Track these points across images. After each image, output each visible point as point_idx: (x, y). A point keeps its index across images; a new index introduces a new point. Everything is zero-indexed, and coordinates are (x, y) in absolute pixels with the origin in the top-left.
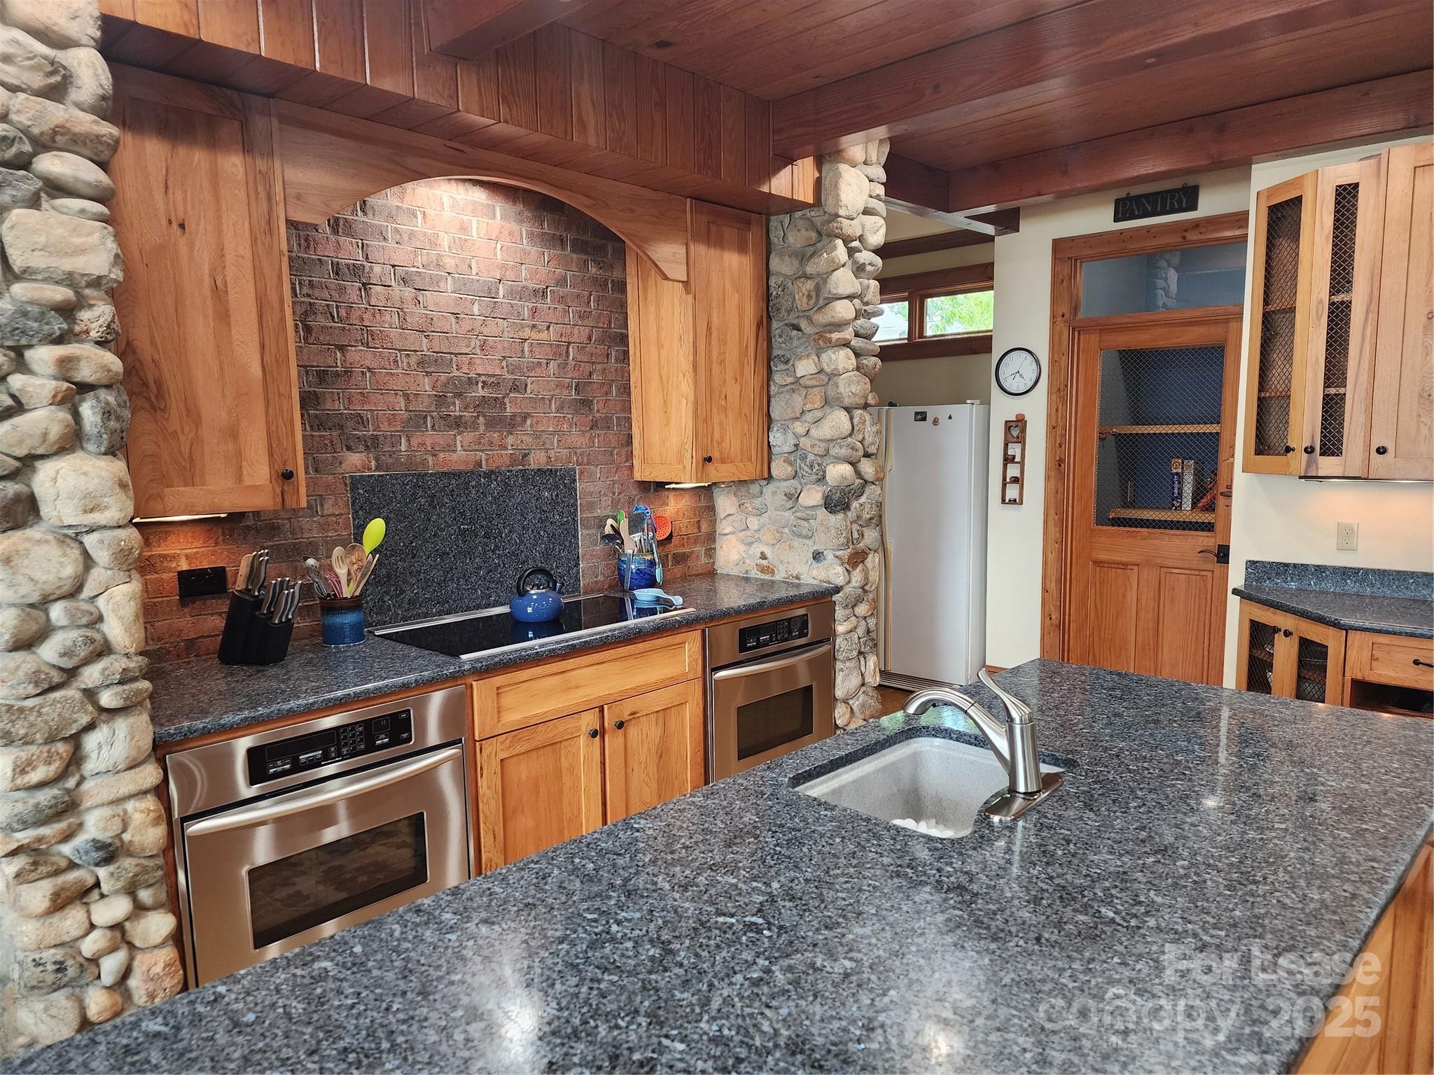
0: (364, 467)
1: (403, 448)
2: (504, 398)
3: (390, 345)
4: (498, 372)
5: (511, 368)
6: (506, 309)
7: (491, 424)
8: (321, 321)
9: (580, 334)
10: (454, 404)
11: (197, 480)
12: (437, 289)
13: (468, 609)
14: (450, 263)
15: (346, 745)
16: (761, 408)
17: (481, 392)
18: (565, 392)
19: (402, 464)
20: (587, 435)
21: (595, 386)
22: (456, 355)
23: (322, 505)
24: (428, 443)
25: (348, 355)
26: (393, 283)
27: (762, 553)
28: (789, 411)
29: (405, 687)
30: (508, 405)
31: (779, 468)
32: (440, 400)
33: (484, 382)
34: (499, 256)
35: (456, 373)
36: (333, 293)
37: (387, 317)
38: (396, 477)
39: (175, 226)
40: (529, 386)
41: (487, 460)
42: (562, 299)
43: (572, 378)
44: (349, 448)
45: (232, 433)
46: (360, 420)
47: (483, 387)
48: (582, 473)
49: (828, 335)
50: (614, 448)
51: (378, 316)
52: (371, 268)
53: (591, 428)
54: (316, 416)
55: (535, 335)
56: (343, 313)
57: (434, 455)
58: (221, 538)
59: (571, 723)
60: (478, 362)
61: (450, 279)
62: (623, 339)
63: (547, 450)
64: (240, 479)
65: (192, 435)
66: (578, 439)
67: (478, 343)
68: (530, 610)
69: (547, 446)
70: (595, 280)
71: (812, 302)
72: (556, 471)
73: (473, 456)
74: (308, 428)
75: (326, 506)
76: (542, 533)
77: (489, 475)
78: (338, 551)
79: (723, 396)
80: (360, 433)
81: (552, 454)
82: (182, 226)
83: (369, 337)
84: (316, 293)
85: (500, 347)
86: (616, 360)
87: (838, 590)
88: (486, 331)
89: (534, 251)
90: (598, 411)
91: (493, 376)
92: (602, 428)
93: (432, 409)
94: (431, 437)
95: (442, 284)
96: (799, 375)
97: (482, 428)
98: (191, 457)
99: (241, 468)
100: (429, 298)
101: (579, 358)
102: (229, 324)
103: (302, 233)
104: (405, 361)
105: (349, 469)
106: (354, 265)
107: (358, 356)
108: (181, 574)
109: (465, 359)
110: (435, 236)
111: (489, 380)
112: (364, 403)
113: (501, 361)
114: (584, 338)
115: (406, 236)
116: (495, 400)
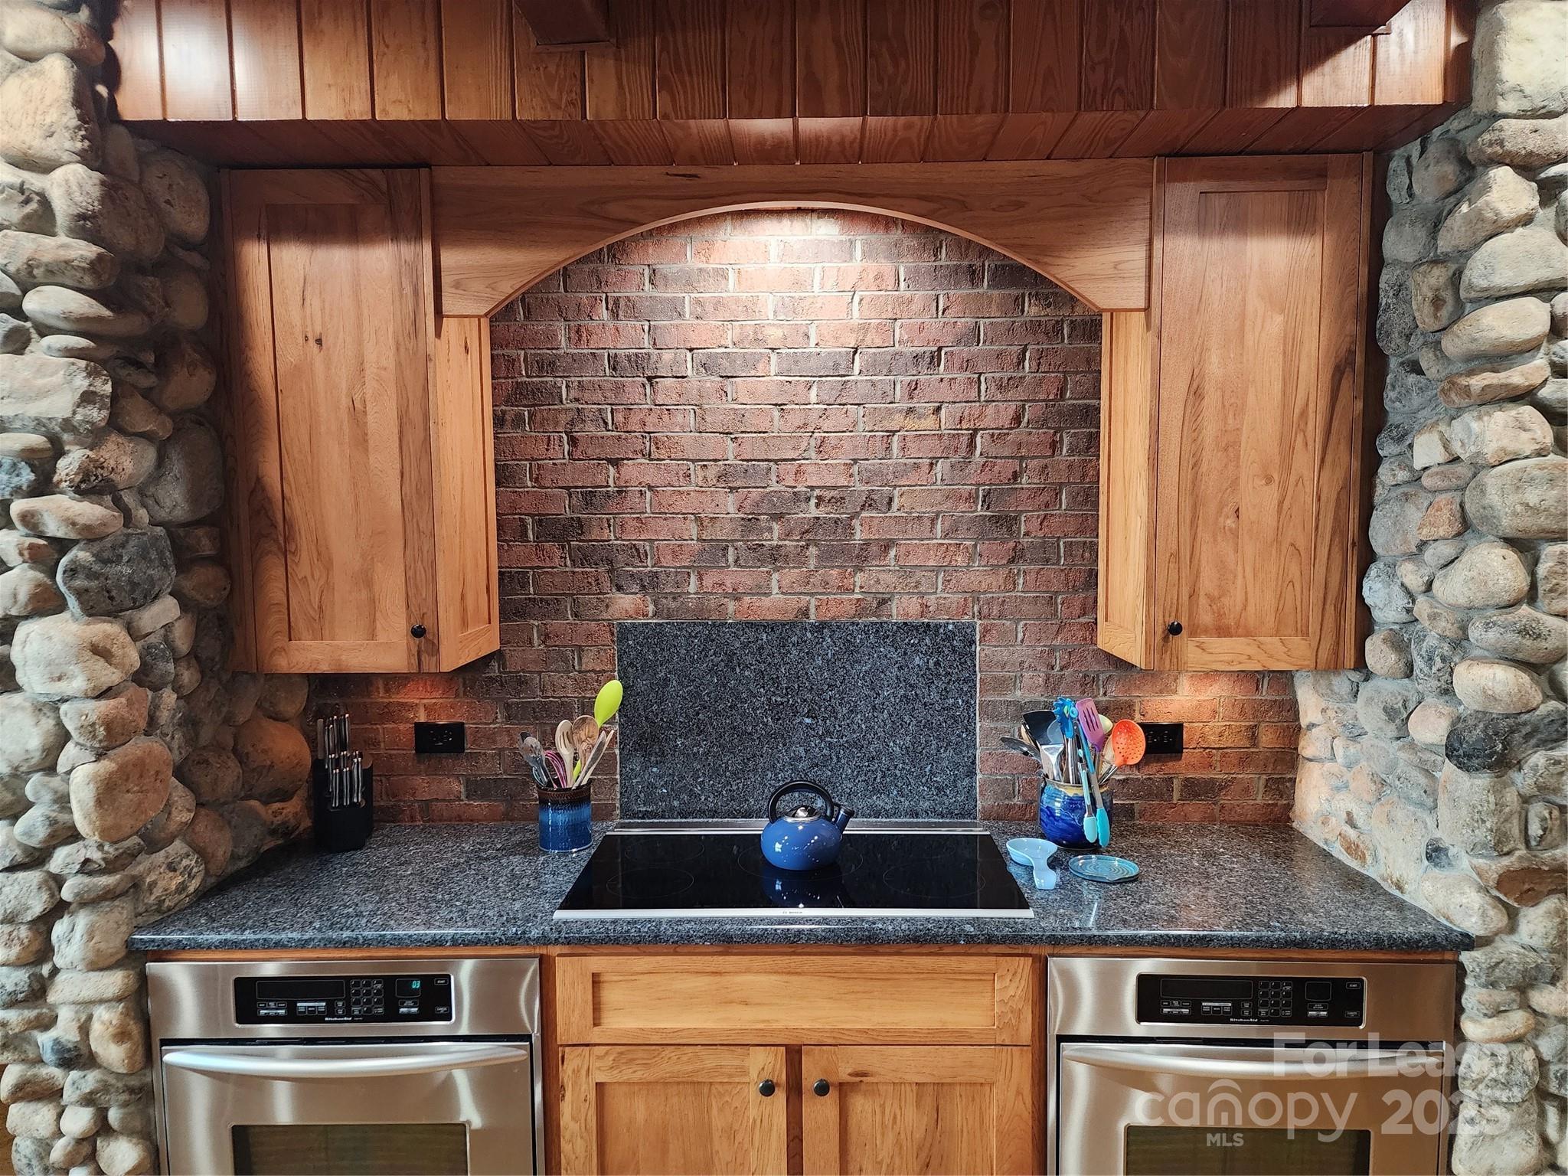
0: (638, 613)
1: (692, 589)
2: (851, 519)
3: (680, 455)
4: (842, 481)
5: (865, 475)
6: (864, 389)
7: (827, 557)
8: (591, 429)
9: (998, 414)
10: (770, 530)
11: (326, 633)
12: (753, 373)
14: (774, 334)
15: (357, 1003)
17: (813, 511)
18: (963, 507)
19: (688, 609)
20: (1003, 572)
21: (1024, 495)
22: (776, 461)
23: (580, 658)
24: (728, 583)
25: (623, 470)
26: (689, 373)
27: (1349, 814)
28: (1399, 538)
30: (858, 528)
32: (750, 522)
33: (819, 498)
34: (856, 314)
35: (775, 487)
36: (608, 394)
37: (680, 418)
38: (680, 627)
39: (312, 342)
40: (896, 500)
41: (817, 607)
42: (967, 364)
43: (979, 485)
44: (619, 588)
45: (366, 580)
46: (636, 552)
47: (817, 505)
48: (986, 631)
49: (1463, 381)
50: (1056, 593)
51: (666, 417)
52: (660, 356)
53: (1012, 561)
54: (579, 548)
55: (911, 423)
56: (619, 418)
57: (737, 599)
58: (461, 690)
59: (728, 1060)
60: (811, 469)
61: (774, 357)
62: (1090, 415)
63: (922, 595)
64: (372, 635)
65: (322, 582)
66: (980, 577)
67: (813, 443)
69: (922, 589)
70: (1034, 326)
71: (1445, 313)
72: (938, 626)
73: (794, 602)
74: (569, 563)
75: (584, 660)
76: (907, 719)
77: (821, 627)
78: (564, 725)
79: (1229, 510)
80: (635, 570)
81: (931, 600)
82: (319, 342)
83: (652, 447)
84: (587, 396)
85: (846, 445)
86: (1072, 451)
87: (1469, 942)
88: (826, 425)
89: (920, 296)
90: (1027, 534)
91: (834, 488)
92: (1032, 561)
93: (736, 537)
94: (733, 577)
95: (760, 366)
96: (1418, 464)
97: (813, 563)
98: (320, 607)
99: (374, 621)
100: (740, 387)
101: (993, 452)
102: (366, 450)
103: (572, 324)
104: (701, 474)
105: (617, 615)
106: (636, 355)
107: (636, 471)
108: (419, 727)
109: (791, 467)
110: (755, 300)
111: (828, 494)
112: (640, 530)
113: (849, 466)
114: (1005, 419)
115: (709, 308)
116: (836, 522)
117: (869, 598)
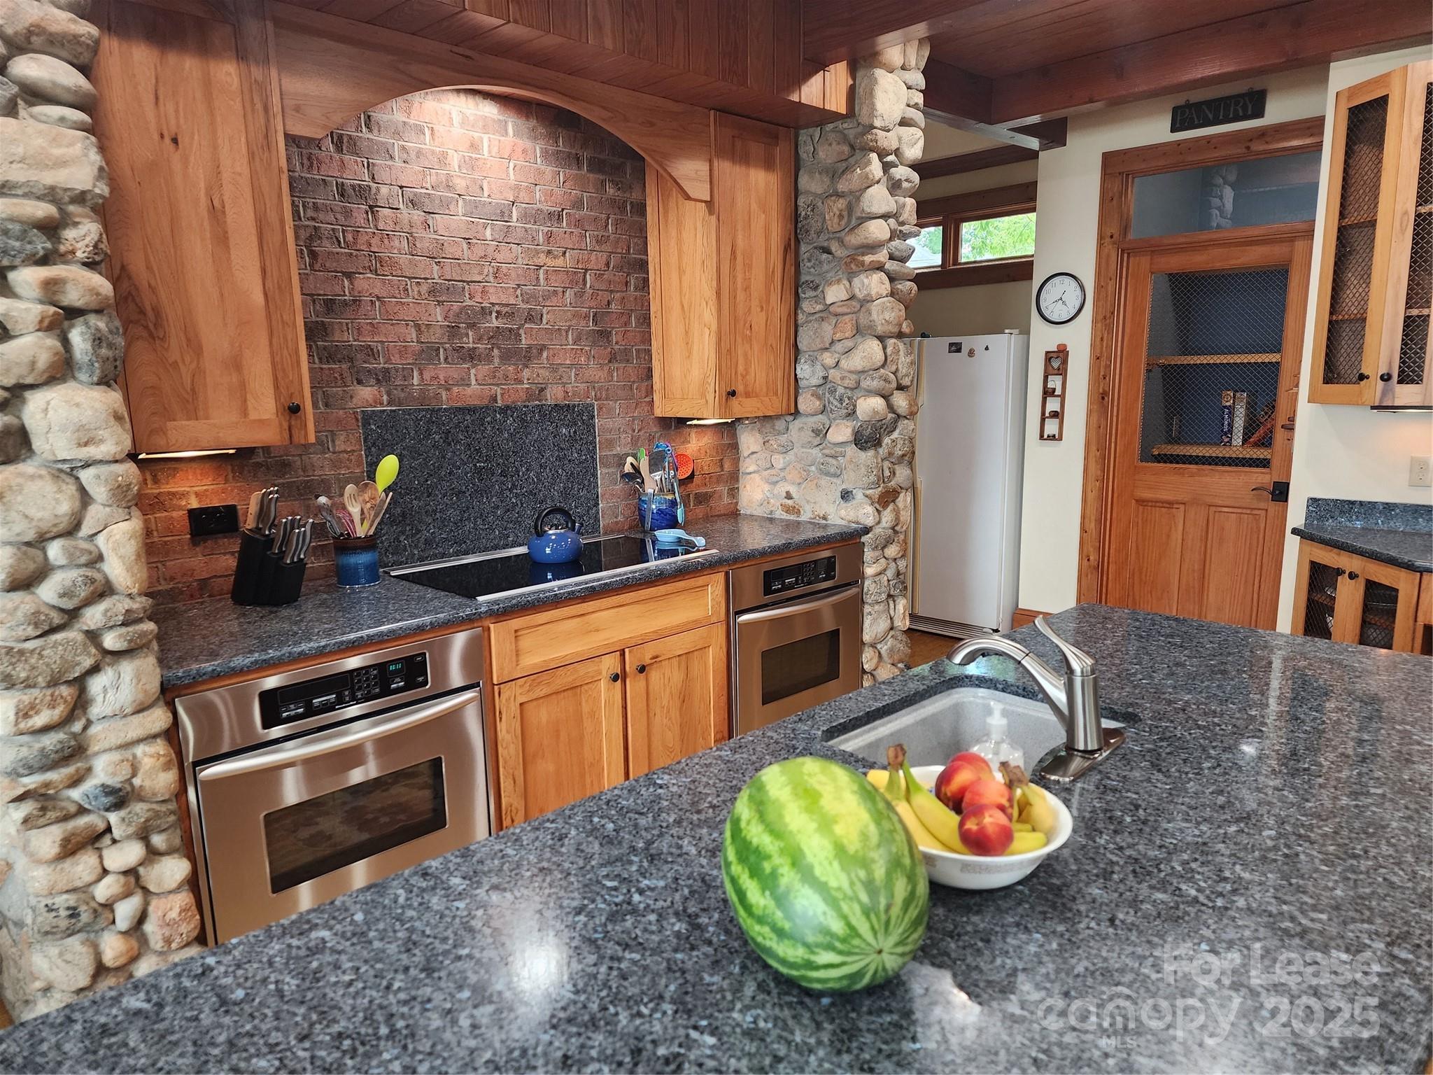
0: (376, 402)
1: (416, 381)
2: (519, 329)
3: (399, 273)
4: (512, 301)
5: (526, 297)
6: (520, 233)
7: (506, 357)
8: (327, 245)
9: (598, 260)
10: (467, 335)
11: (201, 413)
12: (447, 212)
13: (486, 549)
14: (460, 184)
15: (360, 688)
16: (788, 338)
17: (495, 323)
18: (583, 323)
19: (415, 398)
20: (606, 368)
21: (614, 317)
22: (468, 282)
23: (333, 441)
24: (441, 377)
25: (355, 282)
26: (401, 206)
27: (788, 493)
28: (818, 341)
29: (420, 629)
30: (524, 336)
31: (807, 403)
32: (453, 331)
33: (498, 312)
34: (512, 177)
35: (469, 303)
36: (338, 216)
37: (396, 243)
38: (409, 412)
39: (167, 140)
40: (545, 316)
41: (502, 395)
42: (578, 223)
43: (590, 308)
44: (360, 382)
45: (236, 364)
46: (371, 352)
47: (497, 318)
48: (600, 408)
49: (861, 258)
50: (633, 382)
51: (386, 241)
52: (378, 189)
53: (610, 361)
54: (325, 348)
55: (550, 262)
56: (350, 237)
57: (448, 390)
58: (231, 476)
59: (590, 667)
60: (492, 290)
61: (461, 202)
62: (643, 266)
63: (564, 384)
64: (245, 413)
65: (194, 365)
66: (595, 372)
67: (491, 270)
68: (548, 551)
69: (563, 380)
70: (613, 202)
71: (843, 223)
72: (574, 406)
73: (488, 391)
74: (317, 360)
75: (337, 443)
77: (505, 410)
78: (350, 488)
79: (748, 325)
80: (371, 366)
81: (569, 388)
82: (175, 141)
83: (377, 265)
84: (321, 216)
85: (513, 275)
86: (636, 288)
87: (867, 530)
88: (500, 257)
89: (549, 170)
90: (616, 343)
91: (507, 305)
92: (620, 361)
93: (445, 340)
94: (444, 371)
95: (452, 207)
96: (828, 302)
97: (497, 361)
98: (193, 390)
99: (245, 401)
100: (439, 221)
101: (596, 286)
102: (227, 248)
103: (304, 151)
104: (416, 289)
105: (360, 404)
106: (359, 185)
107: (367, 284)
108: (192, 513)
109: (478, 287)
110: (444, 155)
111: (505, 310)
112: (373, 334)
113: (515, 289)
114: (602, 266)
115: (413, 155)
116: (510, 330)
117: (534, 387)
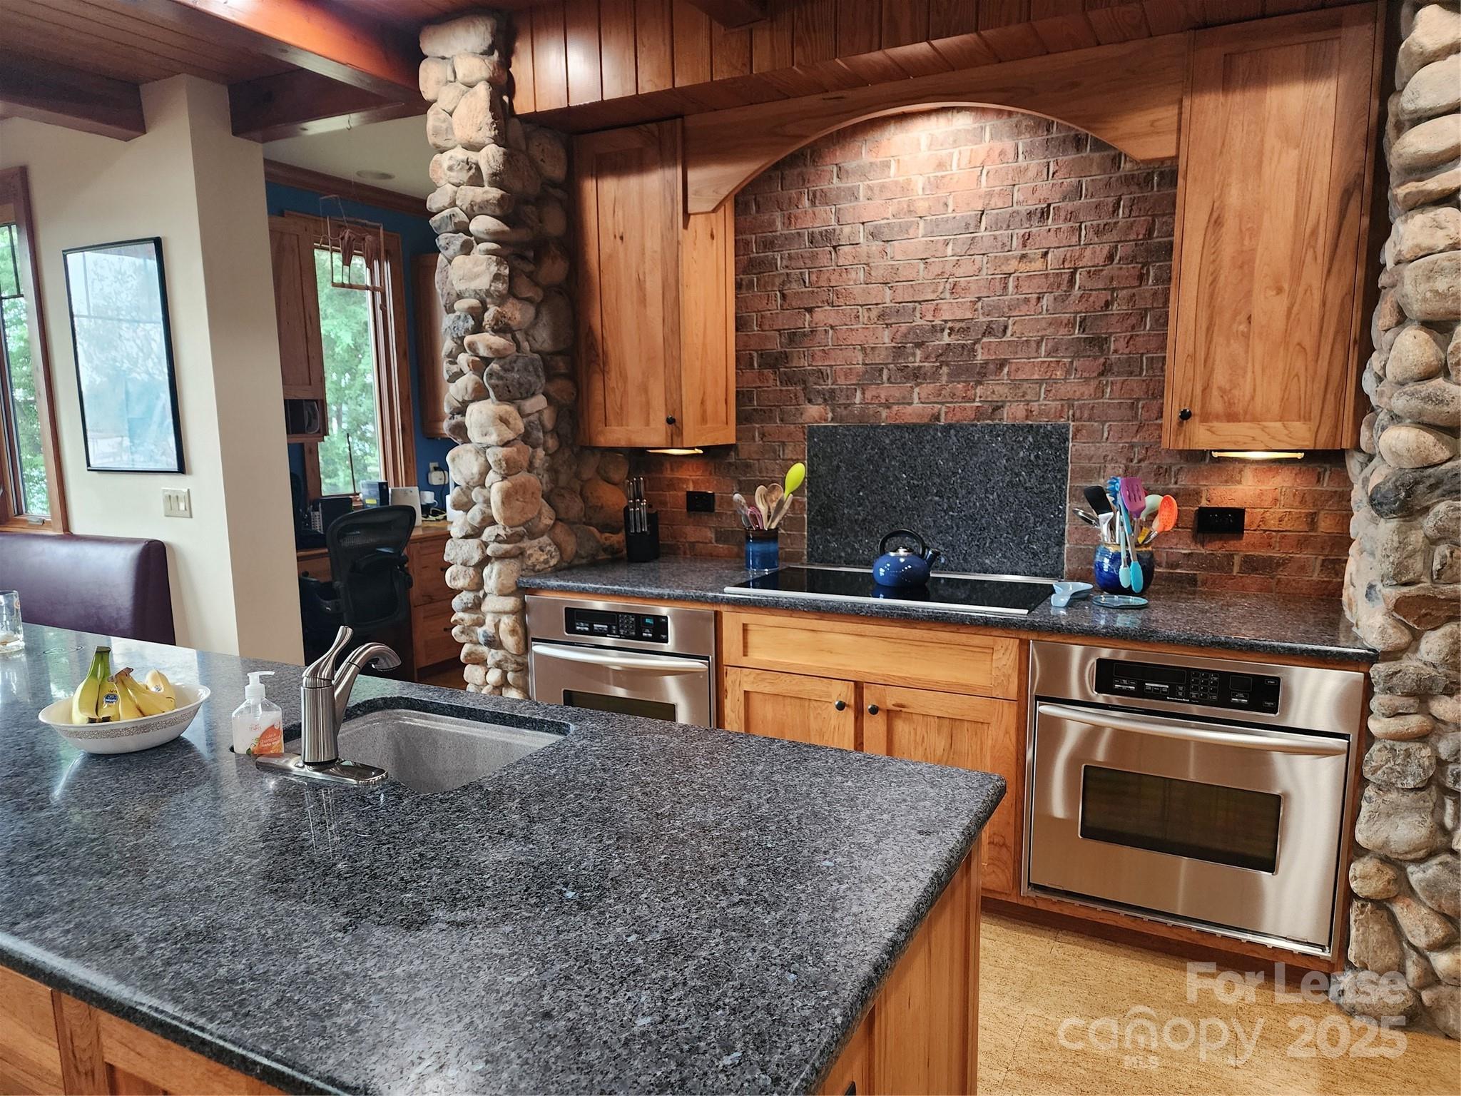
0: (821, 419)
1: (857, 400)
2: (974, 344)
3: (853, 302)
4: (970, 315)
5: (986, 309)
6: (988, 242)
7: (954, 376)
8: (795, 287)
9: (1094, 255)
10: (914, 355)
12: (906, 236)
14: (921, 207)
15: (622, 627)
17: (946, 339)
18: (1063, 331)
19: (854, 415)
20: (1094, 383)
21: (1114, 320)
22: (920, 302)
23: (783, 450)
24: (883, 396)
25: (814, 315)
26: (861, 240)
30: (980, 351)
32: (899, 351)
33: (951, 329)
34: (984, 184)
35: (919, 322)
36: (807, 261)
37: (853, 275)
38: (848, 428)
40: (1010, 328)
41: (946, 413)
42: (1071, 215)
43: (1076, 313)
44: (810, 401)
46: (821, 375)
47: (950, 335)
48: (1077, 430)
50: (1138, 400)
51: (844, 275)
52: (842, 230)
53: (1101, 374)
54: (785, 373)
55: (1023, 267)
56: (814, 277)
57: (888, 408)
60: (945, 307)
61: (922, 223)
63: (1028, 403)
64: (648, 424)
65: (622, 389)
66: (1074, 387)
67: (948, 286)
69: (1028, 398)
72: (1039, 427)
73: (931, 409)
74: (778, 384)
75: (786, 451)
76: (1011, 499)
77: (948, 428)
78: (761, 489)
79: (1243, 317)
80: (820, 387)
81: (1035, 406)
83: (834, 296)
84: (793, 264)
85: (973, 287)
86: (1156, 281)
88: (959, 272)
89: (1035, 164)
90: (1116, 351)
91: (963, 320)
92: (1119, 374)
93: (890, 361)
94: (886, 391)
95: (911, 231)
97: (944, 379)
98: (622, 406)
99: (649, 415)
100: (896, 249)
101: (1089, 285)
102: (645, 306)
104: (866, 315)
105: (808, 420)
106: (826, 231)
107: (824, 316)
108: (688, 493)
109: (931, 306)
110: (909, 181)
111: (958, 325)
112: (824, 359)
113: (975, 303)
114: (1100, 260)
115: (876, 191)
116: (963, 346)
117: (986, 406)
